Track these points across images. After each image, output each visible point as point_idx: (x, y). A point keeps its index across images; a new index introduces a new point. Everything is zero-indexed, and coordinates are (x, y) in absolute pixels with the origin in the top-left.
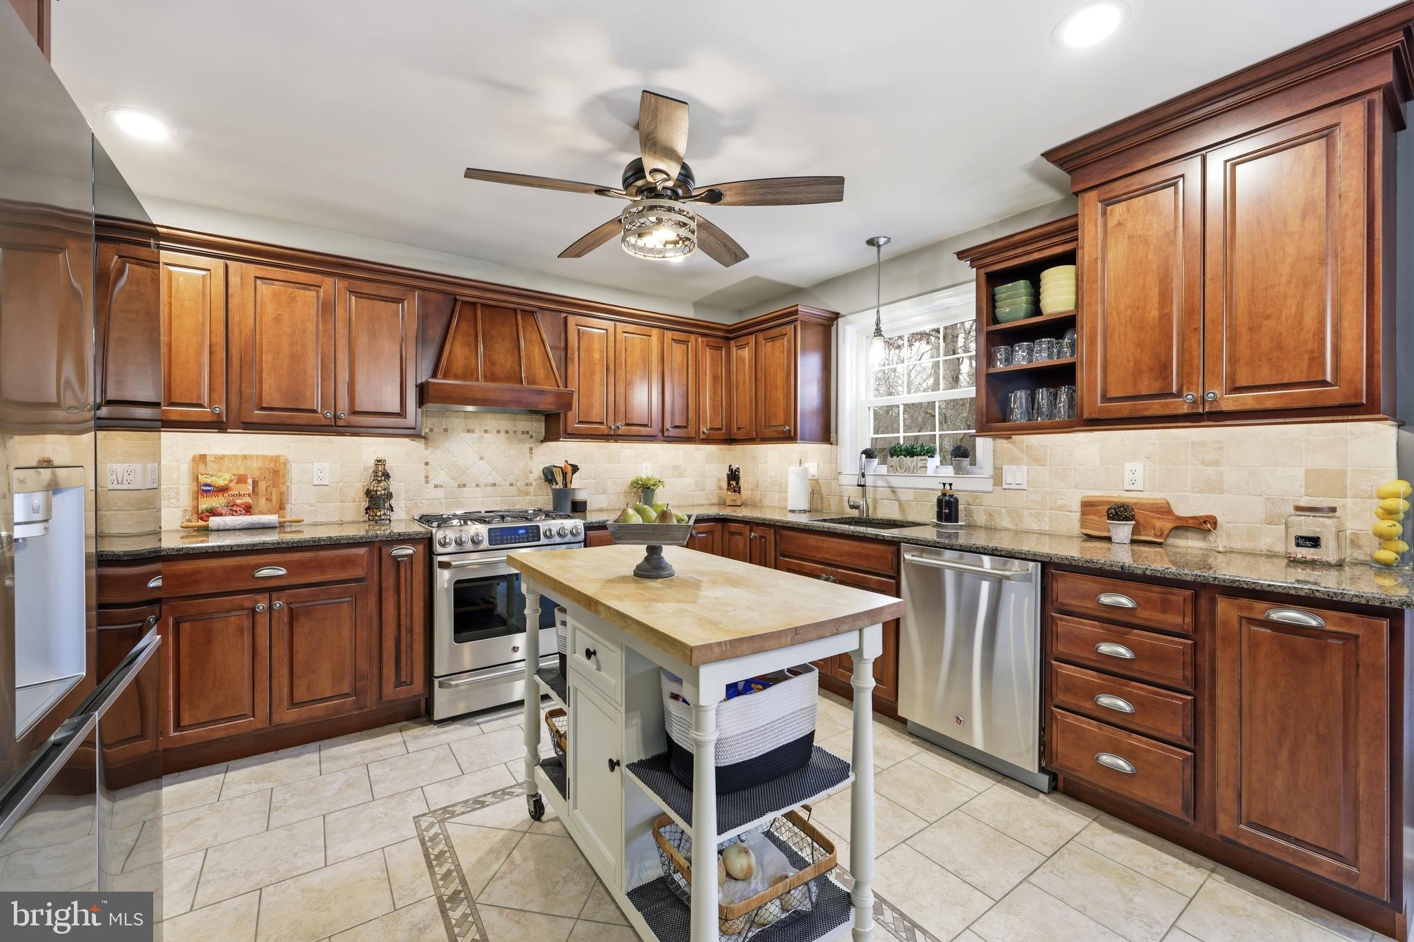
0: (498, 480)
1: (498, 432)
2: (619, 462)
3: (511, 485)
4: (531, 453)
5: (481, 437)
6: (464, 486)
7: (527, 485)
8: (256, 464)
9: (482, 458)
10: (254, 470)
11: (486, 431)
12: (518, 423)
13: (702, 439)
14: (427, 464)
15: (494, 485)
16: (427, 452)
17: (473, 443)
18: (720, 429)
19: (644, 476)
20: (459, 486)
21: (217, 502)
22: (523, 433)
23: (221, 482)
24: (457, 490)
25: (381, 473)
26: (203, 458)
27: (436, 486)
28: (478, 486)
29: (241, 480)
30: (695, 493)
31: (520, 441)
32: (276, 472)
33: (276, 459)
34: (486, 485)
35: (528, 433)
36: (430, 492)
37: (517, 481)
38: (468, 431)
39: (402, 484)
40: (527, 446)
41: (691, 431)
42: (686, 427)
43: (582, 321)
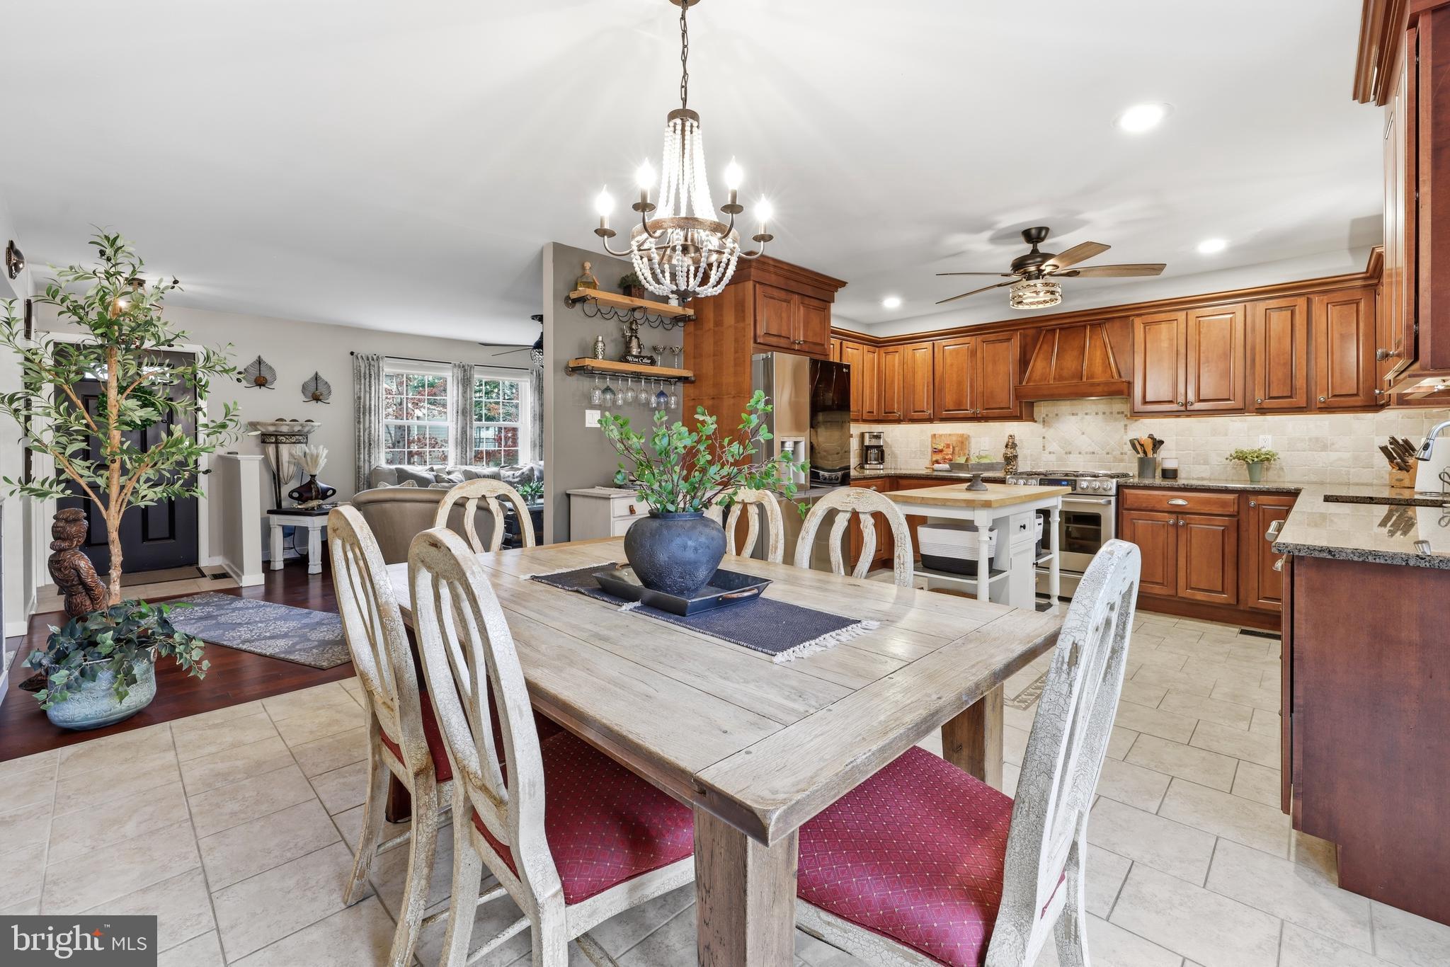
0: (1097, 449)
1: (1097, 414)
2: (1226, 435)
3: (1108, 453)
4: (1126, 429)
5: (1083, 418)
6: (1070, 453)
7: (1122, 454)
8: (954, 438)
9: (1083, 434)
10: (953, 441)
11: (1086, 414)
12: (1114, 406)
13: (1319, 408)
14: (1044, 438)
15: (1093, 453)
16: (1044, 430)
17: (1077, 422)
19: (1256, 448)
20: (1066, 453)
21: (938, 457)
22: (1118, 413)
23: (940, 448)
24: (1064, 456)
25: (1011, 445)
26: (935, 435)
27: (1050, 453)
28: (1080, 453)
29: (948, 446)
31: (1116, 420)
32: (963, 441)
33: (962, 436)
34: (1086, 453)
35: (1123, 413)
36: (1046, 456)
37: (1113, 451)
38: (1073, 414)
39: (1028, 450)
40: (1122, 423)
41: (1300, 400)
42: (1291, 397)
43: (1149, 318)
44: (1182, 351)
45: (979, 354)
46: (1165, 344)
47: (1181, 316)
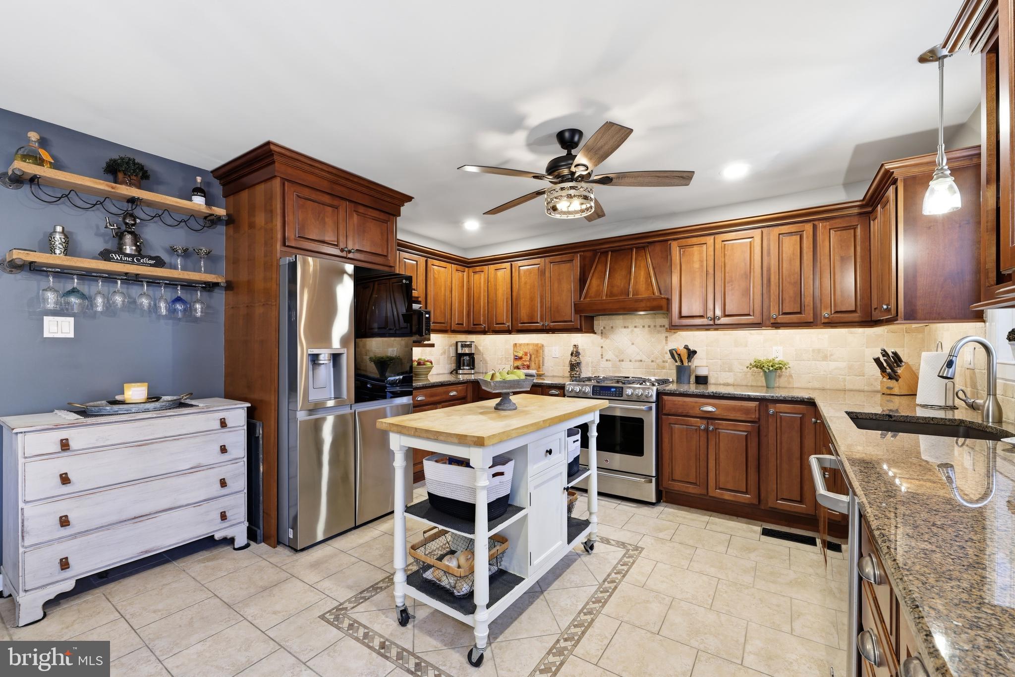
0: (644, 358)
1: (644, 327)
2: (746, 346)
3: (652, 361)
4: (666, 340)
5: (632, 331)
6: (623, 361)
7: (664, 362)
8: (531, 347)
9: (633, 344)
10: (529, 349)
11: (635, 327)
12: (657, 320)
13: (823, 323)
14: (602, 347)
15: (641, 361)
16: (602, 341)
17: (628, 334)
18: (855, 311)
19: (770, 358)
20: (620, 361)
21: (519, 363)
22: (661, 326)
23: (520, 355)
24: (618, 363)
25: (576, 353)
26: (516, 344)
27: (607, 360)
28: (631, 361)
29: (526, 354)
30: (848, 378)
31: (659, 332)
32: (539, 349)
33: (537, 345)
34: (636, 361)
35: (664, 326)
36: (604, 364)
37: (656, 359)
38: (625, 327)
39: (589, 358)
40: (664, 335)
41: (808, 316)
42: (800, 313)
43: (683, 242)
44: (711, 271)
45: (547, 274)
46: (697, 265)
47: (710, 240)
